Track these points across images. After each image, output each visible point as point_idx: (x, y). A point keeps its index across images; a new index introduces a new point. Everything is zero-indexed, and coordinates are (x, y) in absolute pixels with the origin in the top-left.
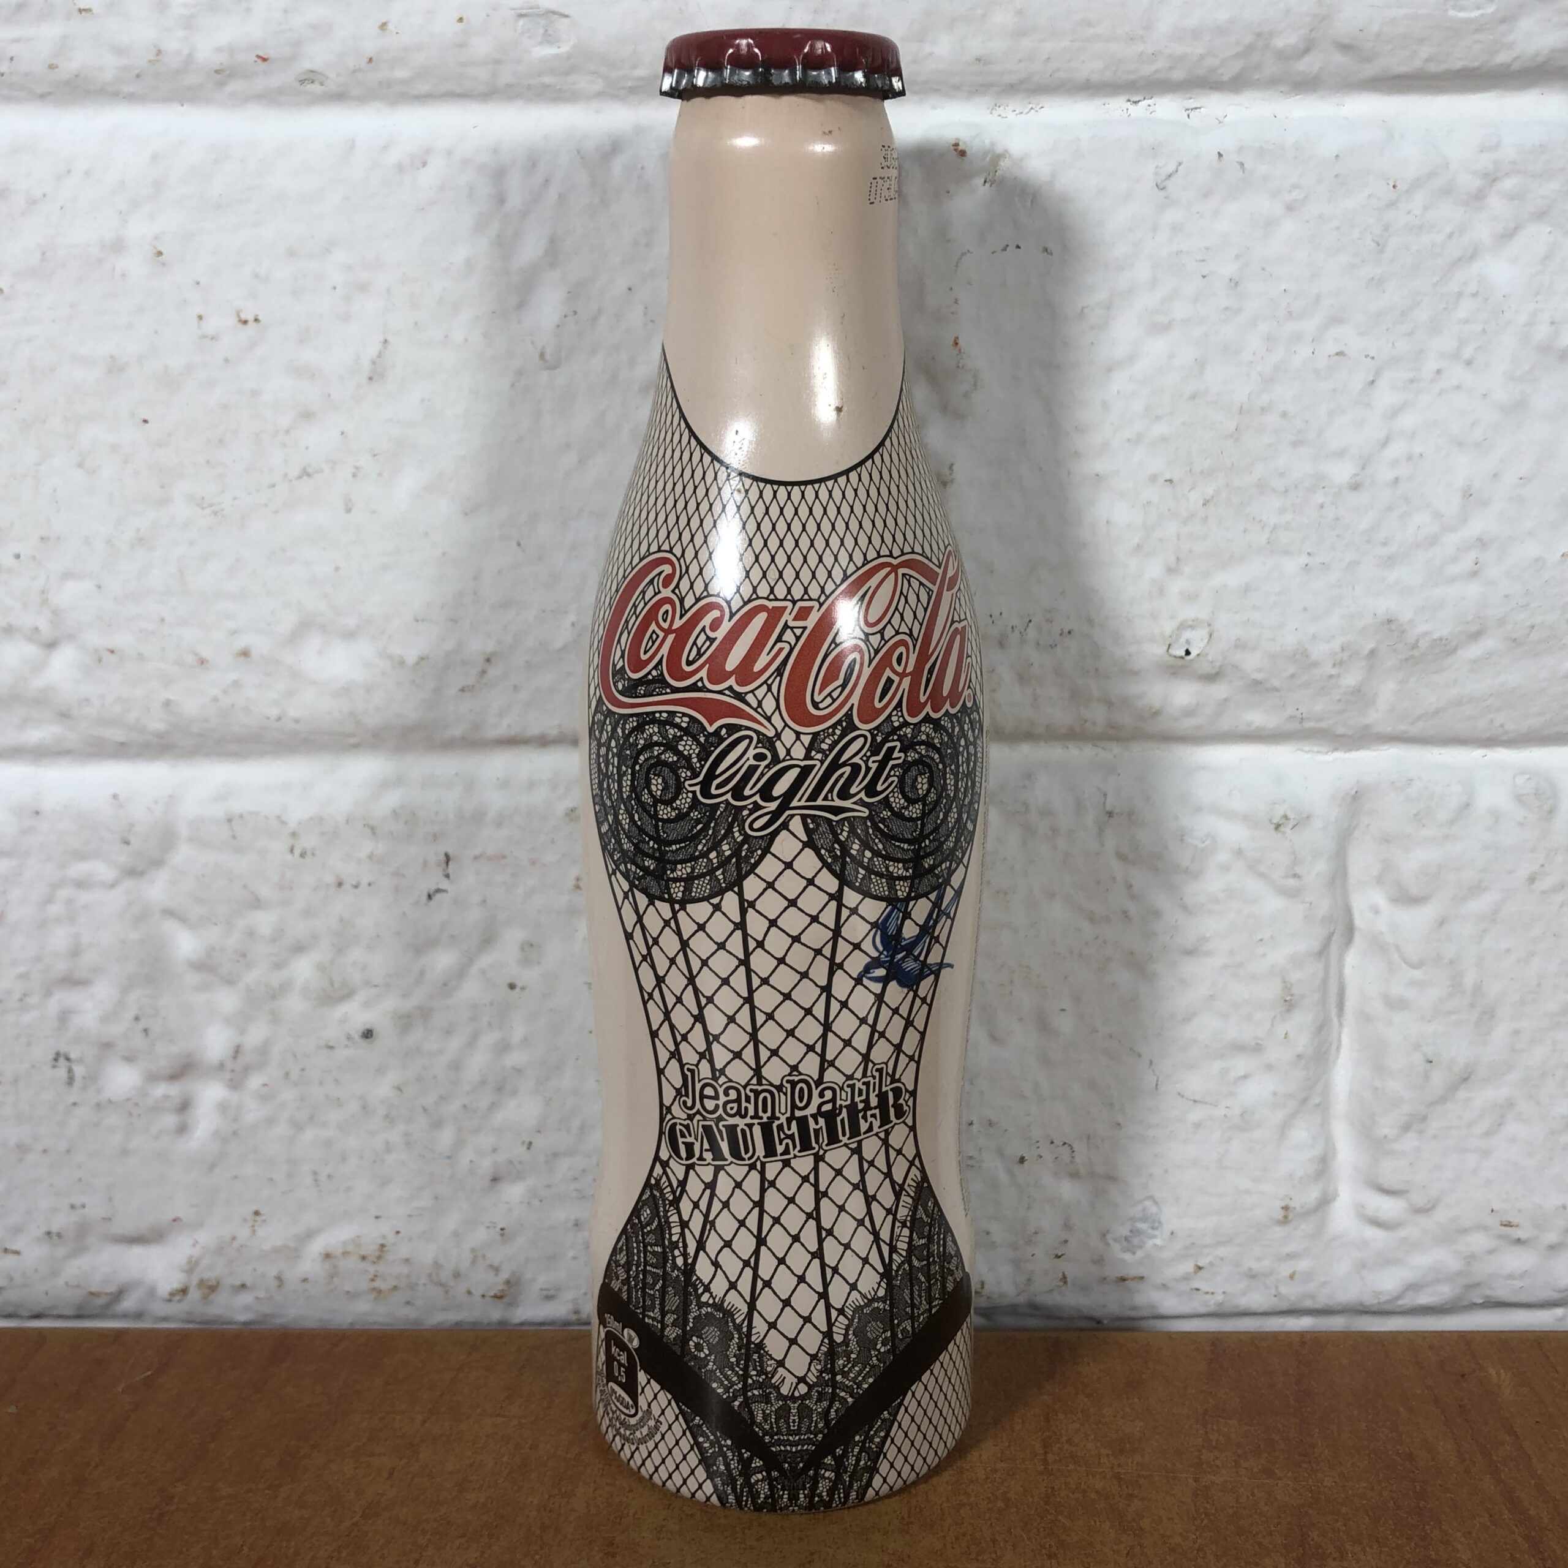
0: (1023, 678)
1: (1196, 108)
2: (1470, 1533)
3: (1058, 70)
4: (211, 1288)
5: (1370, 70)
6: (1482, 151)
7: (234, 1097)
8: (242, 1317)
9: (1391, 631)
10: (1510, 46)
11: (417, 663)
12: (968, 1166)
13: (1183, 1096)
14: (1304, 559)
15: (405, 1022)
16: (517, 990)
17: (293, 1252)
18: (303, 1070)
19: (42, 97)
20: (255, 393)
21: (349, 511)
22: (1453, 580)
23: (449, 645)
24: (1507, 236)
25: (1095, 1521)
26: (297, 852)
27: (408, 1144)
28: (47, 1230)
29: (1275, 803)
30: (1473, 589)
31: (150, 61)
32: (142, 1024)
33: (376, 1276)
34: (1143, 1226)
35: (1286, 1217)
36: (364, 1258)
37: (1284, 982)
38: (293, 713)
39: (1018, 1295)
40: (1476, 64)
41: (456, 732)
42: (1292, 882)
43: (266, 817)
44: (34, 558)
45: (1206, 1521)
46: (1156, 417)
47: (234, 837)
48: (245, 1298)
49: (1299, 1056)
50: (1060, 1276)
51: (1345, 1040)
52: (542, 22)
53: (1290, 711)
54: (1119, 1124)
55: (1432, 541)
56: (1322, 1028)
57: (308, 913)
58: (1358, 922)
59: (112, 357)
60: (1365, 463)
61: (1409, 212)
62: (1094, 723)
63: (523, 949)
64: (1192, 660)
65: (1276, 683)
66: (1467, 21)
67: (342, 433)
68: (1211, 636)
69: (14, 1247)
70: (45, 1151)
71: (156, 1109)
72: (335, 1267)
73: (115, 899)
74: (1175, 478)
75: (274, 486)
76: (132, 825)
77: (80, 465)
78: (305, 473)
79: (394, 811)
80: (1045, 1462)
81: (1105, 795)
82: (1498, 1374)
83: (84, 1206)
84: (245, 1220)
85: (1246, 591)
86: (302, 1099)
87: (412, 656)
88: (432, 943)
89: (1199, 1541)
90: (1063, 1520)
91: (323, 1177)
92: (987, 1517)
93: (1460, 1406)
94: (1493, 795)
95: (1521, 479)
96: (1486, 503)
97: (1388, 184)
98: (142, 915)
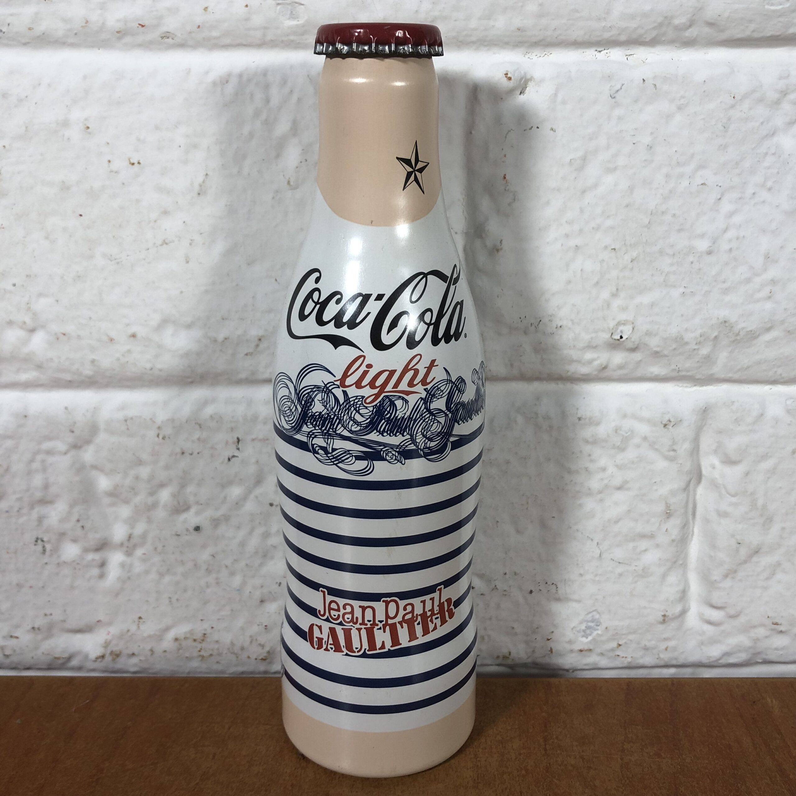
1: (631, 55)
2: (760, 788)
3: (560, 35)
4: (116, 655)
5: (723, 36)
6: (780, 79)
7: (128, 560)
8: (133, 669)
9: (726, 327)
11: (223, 341)
12: (504, 594)
13: (613, 560)
14: (682, 290)
15: (216, 522)
16: (274, 507)
17: (159, 637)
18: (164, 546)
19: (25, 44)
20: (138, 201)
21: (188, 262)
22: (758, 301)
23: (239, 332)
24: (791, 124)
25: (571, 781)
26: (161, 437)
27: (218, 583)
28: (32, 626)
29: (665, 414)
30: (768, 306)
31: (82, 27)
32: (80, 524)
33: (201, 649)
34: (591, 624)
35: (664, 620)
36: (195, 640)
37: (666, 503)
38: (159, 366)
39: (527, 659)
40: (778, 34)
41: (243, 376)
42: (672, 453)
43: (145, 419)
44: (23, 286)
45: (628, 781)
46: (608, 217)
47: (128, 429)
48: (134, 660)
49: (673, 541)
50: (549, 649)
51: (696, 530)
52: (290, 7)
53: (673, 367)
54: (581, 574)
55: (748, 281)
56: (685, 526)
57: (167, 467)
58: (704, 472)
59: (63, 182)
60: (715, 241)
61: (741, 111)
64: (624, 341)
65: (666, 352)
66: (774, 11)
67: (184, 222)
68: (633, 329)
69: (16, 635)
70: (31, 587)
71: (88, 566)
72: (180, 645)
73: (66, 461)
74: (617, 247)
75: (148, 249)
76: (75, 423)
77: (47, 238)
78: (165, 243)
79: (211, 416)
80: (545, 750)
81: (577, 409)
82: (772, 701)
83: (51, 614)
85: (652, 306)
86: (164, 561)
87: (221, 337)
88: (230, 483)
89: (625, 792)
90: (555, 781)
91: (174, 600)
92: (517, 779)
93: (753, 719)
94: (775, 410)
95: (794, 249)
96: (776, 262)
97: (731, 96)
98: (81, 468)
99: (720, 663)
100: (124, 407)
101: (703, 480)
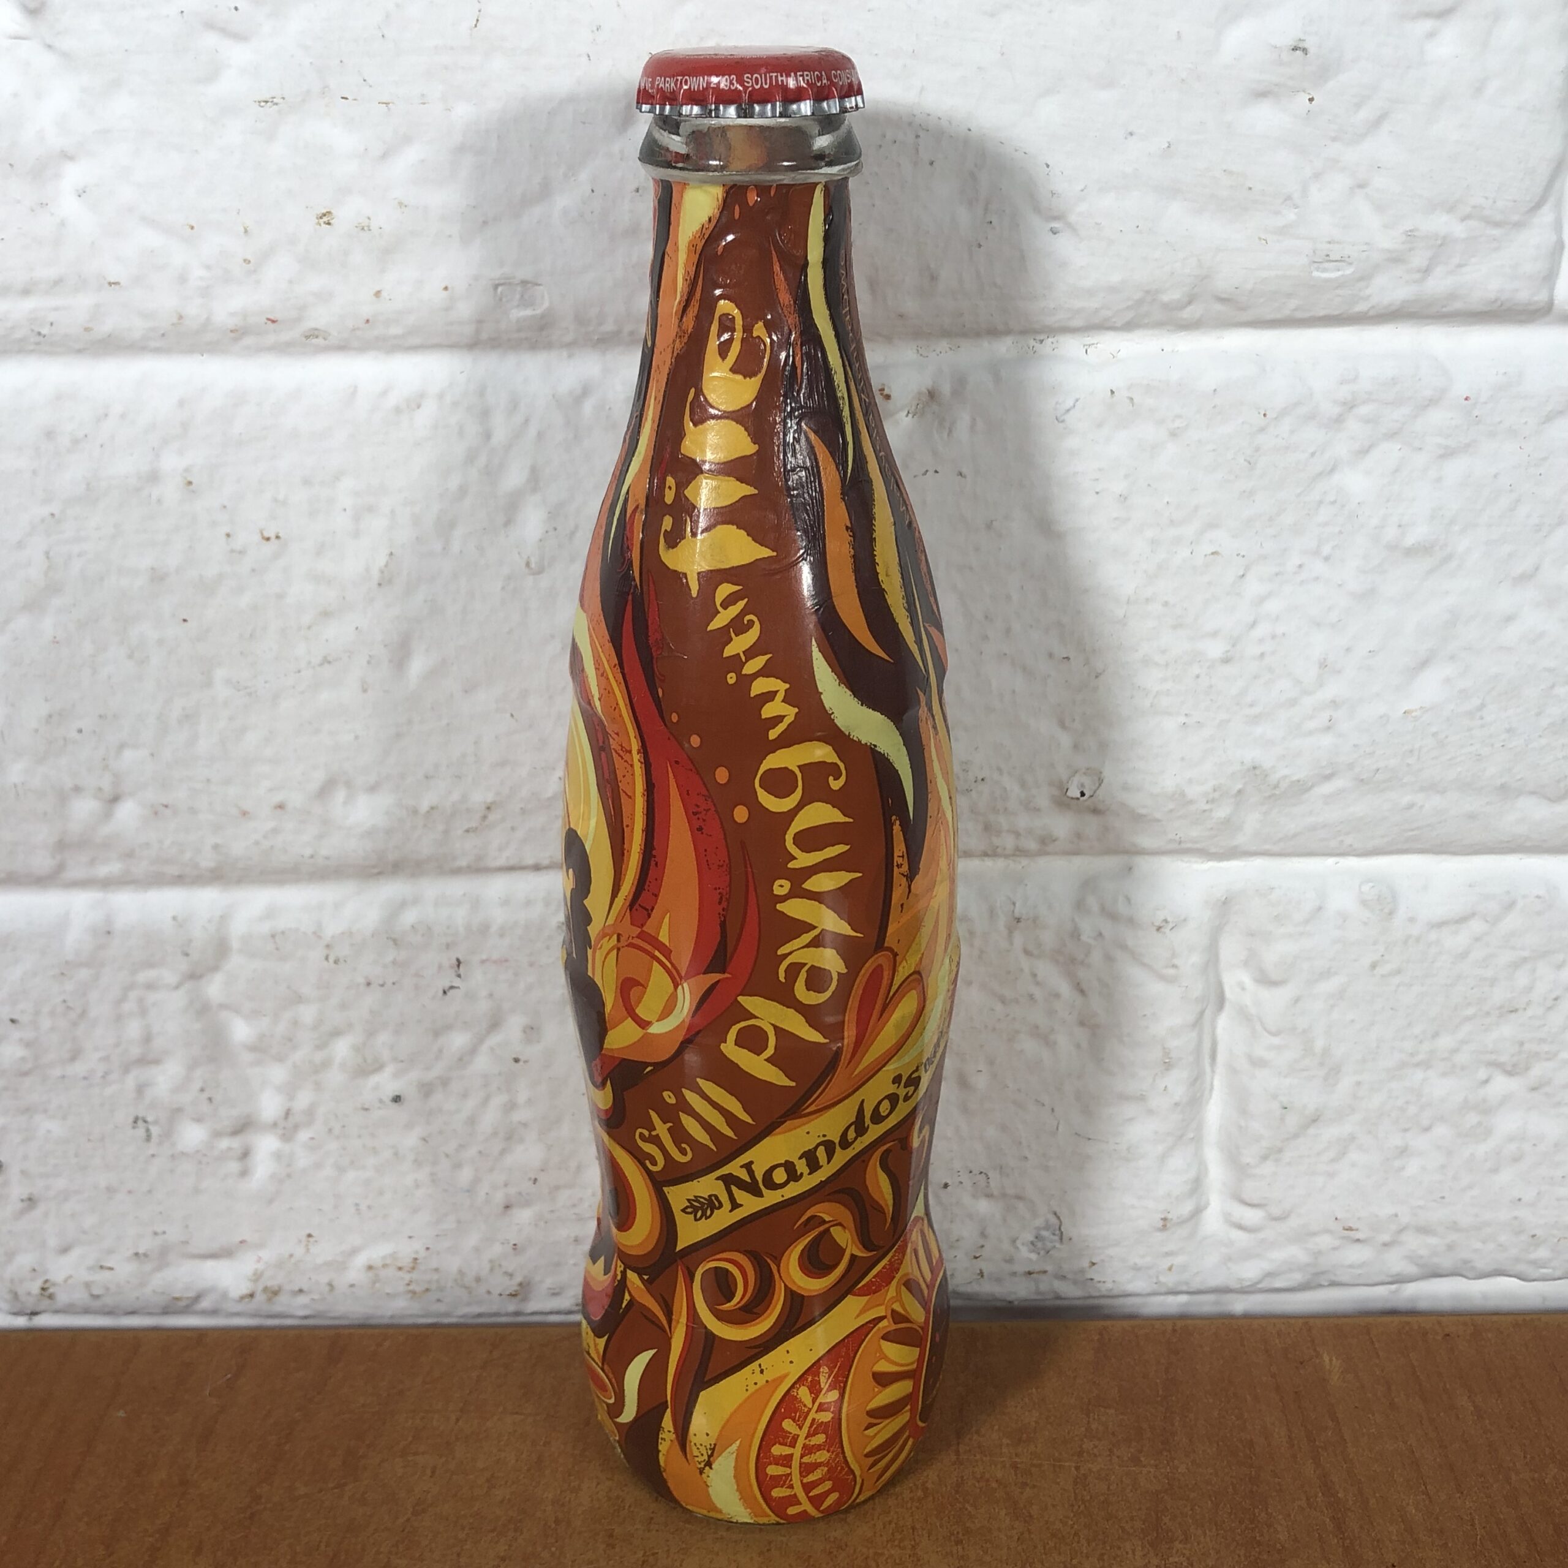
1: (1093, 344)
2: (1289, 1515)
3: (971, 320)
4: (273, 1293)
5: (1247, 316)
6: (1342, 384)
7: (286, 1147)
8: (302, 1313)
9: (1256, 775)
10: (1368, 298)
11: (428, 812)
13: (1079, 1135)
14: (1183, 719)
15: (427, 1090)
16: (521, 1063)
17: (340, 1265)
18: (344, 1126)
19: (79, 351)
20: (280, 596)
21: (365, 691)
22: (1310, 733)
23: (455, 796)
24: (1364, 451)
25: (994, 1509)
26: (331, 960)
27: (433, 1181)
28: (135, 1252)
29: (1157, 912)
30: (1327, 740)
31: (173, 324)
32: (206, 1095)
33: (411, 1281)
34: (1045, 1234)
35: (1164, 1226)
36: (400, 1269)
37: (1164, 1049)
38: (324, 852)
40: (1336, 313)
41: (463, 863)
42: (1171, 972)
43: (304, 933)
44: (94, 732)
45: (1082, 1507)
46: (1053, 607)
47: (277, 949)
48: (302, 1300)
49: (1176, 1104)
50: (979, 1272)
51: (1216, 1083)
52: (519, 289)
53: (1171, 837)
54: (1026, 1158)
55: (1293, 702)
56: (1197, 1079)
57: (343, 1006)
58: (1228, 994)
59: (152, 569)
60: (1235, 642)
61: (1277, 436)
62: (1005, 848)
63: (525, 1032)
64: (1086, 800)
65: (1158, 816)
66: (1327, 281)
67: (357, 628)
68: (1101, 781)
69: (109, 1265)
70: (130, 1192)
71: (222, 1158)
72: (377, 1275)
73: (178, 999)
74: (1071, 656)
75: (299, 671)
76: (190, 941)
77: (130, 657)
78: (326, 661)
79: (413, 926)
81: (1014, 904)
82: (1331, 1360)
83: (164, 1233)
84: (300, 1241)
85: (1133, 745)
86: (344, 1149)
87: (424, 806)
88: (448, 1027)
89: (1076, 1526)
90: (969, 1508)
91: (363, 1207)
93: (1296, 1393)
94: (1342, 900)
95: (1370, 652)
96: (1339, 672)
97: (1259, 413)
98: (202, 1009)
99: (1260, 1288)
100: (270, 913)
101: (1227, 1005)
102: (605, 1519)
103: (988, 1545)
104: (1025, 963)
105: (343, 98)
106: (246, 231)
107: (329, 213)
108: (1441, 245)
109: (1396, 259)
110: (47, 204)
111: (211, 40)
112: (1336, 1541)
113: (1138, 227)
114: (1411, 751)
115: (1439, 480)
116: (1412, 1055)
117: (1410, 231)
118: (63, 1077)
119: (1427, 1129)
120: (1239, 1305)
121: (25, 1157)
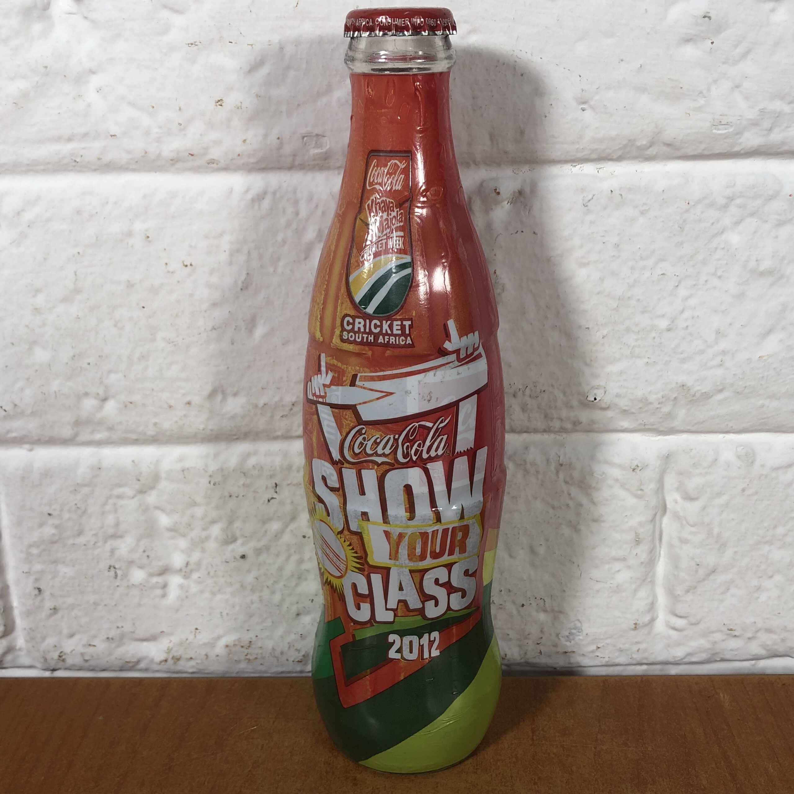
0: (524, 409)
1: (602, 168)
2: (707, 772)
3: (541, 155)
4: (177, 659)
5: (679, 153)
6: (727, 188)
7: (186, 582)
8: (191, 670)
9: (684, 390)
10: (740, 144)
11: (263, 406)
12: (500, 608)
13: (592, 579)
14: (646, 360)
15: (258, 552)
16: (306, 538)
17: (212, 645)
18: (216, 571)
19: (95, 170)
20: (191, 295)
21: (233, 344)
22: (711, 368)
23: (277, 399)
24: (738, 223)
25: (553, 767)
26: (212, 483)
27: (261, 600)
28: (107, 637)
29: (633, 460)
30: (720, 372)
31: (142, 156)
32: (146, 554)
33: (248, 654)
34: (573, 631)
35: (636, 627)
36: (242, 647)
37: (636, 533)
38: (210, 427)
39: (521, 659)
40: (725, 151)
41: (279, 433)
42: (640, 492)
43: (199, 469)
44: (96, 364)
45: (599, 767)
46: (583, 303)
47: (185, 477)
48: (192, 663)
49: (642, 563)
50: (539, 651)
51: (662, 553)
52: (315, 139)
53: (640, 421)
54: (565, 590)
55: (702, 352)
56: (652, 550)
57: (217, 508)
58: (669, 505)
59: (128, 281)
60: (673, 320)
61: (695, 214)
62: (555, 428)
63: (309, 522)
64: (597, 402)
65: (633, 411)
66: (720, 135)
67: (229, 312)
68: (605, 393)
69: (94, 644)
70: (105, 605)
71: (153, 587)
72: (230, 650)
73: (133, 504)
74: (591, 326)
75: (200, 334)
76: (141, 473)
77: (115, 326)
78: (213, 328)
79: (253, 466)
80: (533, 740)
81: (559, 457)
82: (724, 697)
83: (122, 627)
85: (621, 373)
86: (215, 583)
87: (261, 403)
88: (270, 519)
89: (596, 776)
90: (540, 767)
91: (224, 614)
92: (509, 765)
93: (707, 712)
94: (727, 455)
95: (742, 326)
96: (726, 336)
97: (686, 202)
98: (145, 509)
99: (684, 662)
100: (181, 459)
101: (668, 511)
102: (352, 771)
103: (551, 785)
104: (565, 488)
105: (230, 42)
106: (180, 109)
107: (222, 100)
108: (778, 117)
109: (755, 124)
110: (82, 96)
111: (166, 14)
112: (732, 785)
113: (625, 107)
114: (763, 377)
115: (777, 237)
116: (763, 537)
117: (762, 109)
118: (74, 544)
119: (771, 577)
120: (674, 671)
121: (53, 587)
